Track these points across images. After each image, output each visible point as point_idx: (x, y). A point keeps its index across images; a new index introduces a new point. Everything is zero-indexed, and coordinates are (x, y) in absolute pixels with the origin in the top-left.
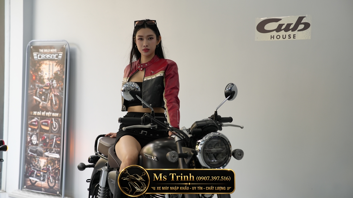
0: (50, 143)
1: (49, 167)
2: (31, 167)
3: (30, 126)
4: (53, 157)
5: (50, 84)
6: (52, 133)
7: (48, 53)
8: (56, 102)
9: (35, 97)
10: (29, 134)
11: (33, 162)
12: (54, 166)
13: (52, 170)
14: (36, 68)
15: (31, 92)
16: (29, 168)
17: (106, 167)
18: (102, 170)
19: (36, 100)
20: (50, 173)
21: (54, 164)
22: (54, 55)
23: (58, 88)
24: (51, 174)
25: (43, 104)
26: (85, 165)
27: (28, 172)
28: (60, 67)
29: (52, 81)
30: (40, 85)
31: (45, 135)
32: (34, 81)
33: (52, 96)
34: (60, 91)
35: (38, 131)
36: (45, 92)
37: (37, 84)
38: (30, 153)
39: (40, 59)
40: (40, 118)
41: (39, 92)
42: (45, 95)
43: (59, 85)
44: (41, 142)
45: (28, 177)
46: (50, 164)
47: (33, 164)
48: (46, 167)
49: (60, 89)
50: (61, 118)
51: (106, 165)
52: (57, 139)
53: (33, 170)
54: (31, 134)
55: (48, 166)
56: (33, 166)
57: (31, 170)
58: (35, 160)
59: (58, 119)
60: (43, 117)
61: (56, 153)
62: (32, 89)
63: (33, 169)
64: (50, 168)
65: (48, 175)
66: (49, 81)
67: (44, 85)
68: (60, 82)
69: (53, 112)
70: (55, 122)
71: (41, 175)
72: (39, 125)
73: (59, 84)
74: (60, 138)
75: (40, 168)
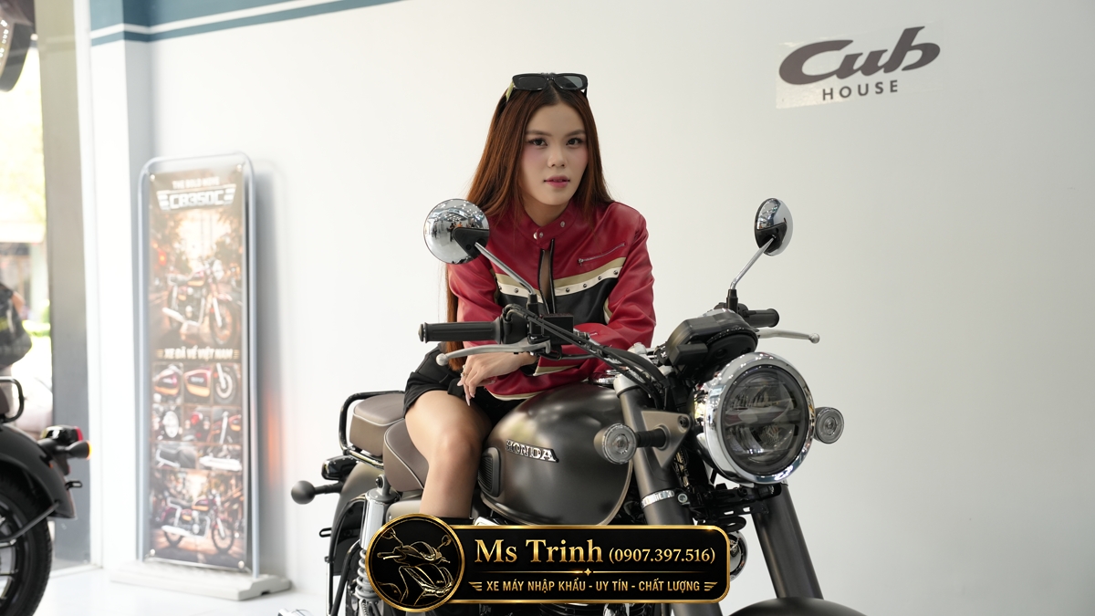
0: (213, 433)
1: (214, 496)
2: (165, 499)
3: (157, 388)
4: (223, 470)
5: (205, 273)
6: (216, 403)
7: (197, 190)
8: (223, 319)
9: (166, 311)
10: (157, 410)
11: (171, 485)
12: (226, 492)
13: (223, 503)
14: (167, 232)
15: (157, 298)
16: (161, 500)
17: (380, 491)
18: (367, 501)
19: (171, 319)
20: (216, 511)
21: (228, 487)
22: (211, 193)
23: (228, 283)
24: (221, 516)
25: (190, 327)
26: (312, 486)
27: (160, 510)
28: (231, 223)
29: (211, 264)
30: (181, 277)
31: (200, 411)
32: (164, 267)
33: (212, 306)
34: (233, 290)
35: (179, 401)
36: (192, 296)
37: (170, 276)
38: (162, 462)
39: (176, 207)
40: (185, 366)
41: (177, 298)
42: (195, 303)
43: (229, 273)
44: (190, 429)
45: (159, 526)
46: (217, 487)
47: (172, 491)
48: (207, 496)
49: (234, 283)
50: (239, 361)
51: (380, 483)
52: (232, 419)
53: (170, 505)
54: (161, 409)
55: (211, 493)
56: (171, 495)
57: (167, 508)
58: (177, 479)
59: (230, 364)
60: (190, 364)
61: (231, 458)
62: (158, 289)
63: (172, 502)
64: (218, 500)
65: (213, 517)
66: (204, 265)
67: (190, 277)
68: (232, 265)
69: (217, 346)
70: (225, 375)
71: (193, 519)
72: (181, 383)
73: (230, 269)
74: (239, 416)
75: (190, 500)
